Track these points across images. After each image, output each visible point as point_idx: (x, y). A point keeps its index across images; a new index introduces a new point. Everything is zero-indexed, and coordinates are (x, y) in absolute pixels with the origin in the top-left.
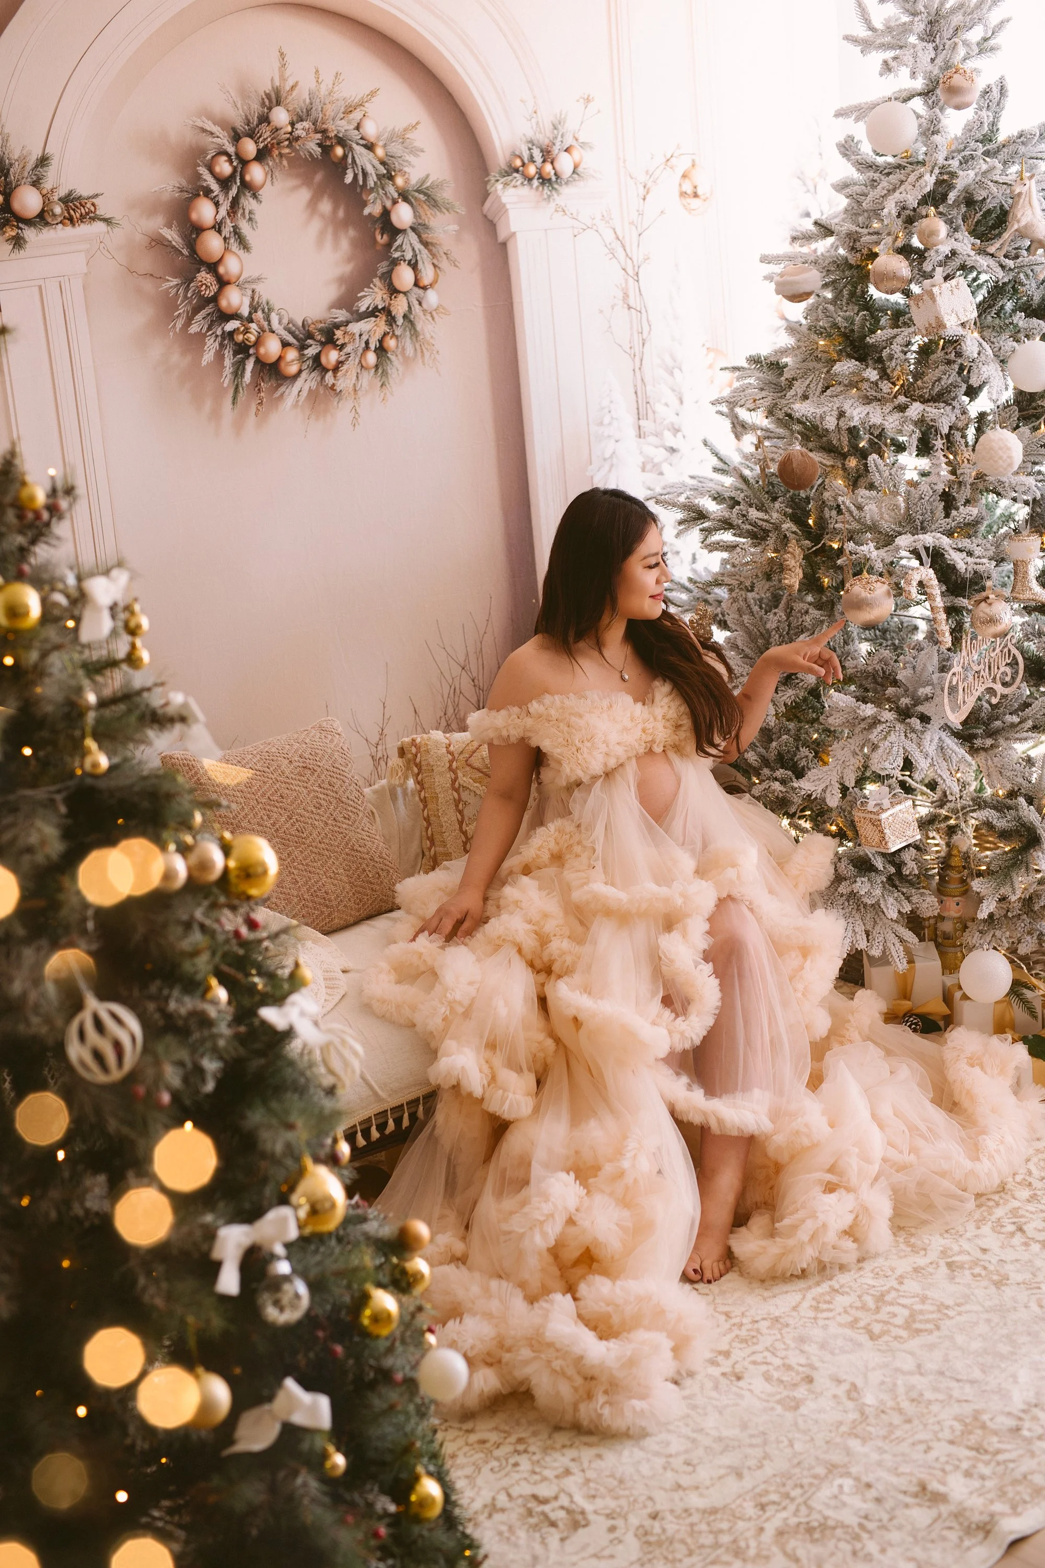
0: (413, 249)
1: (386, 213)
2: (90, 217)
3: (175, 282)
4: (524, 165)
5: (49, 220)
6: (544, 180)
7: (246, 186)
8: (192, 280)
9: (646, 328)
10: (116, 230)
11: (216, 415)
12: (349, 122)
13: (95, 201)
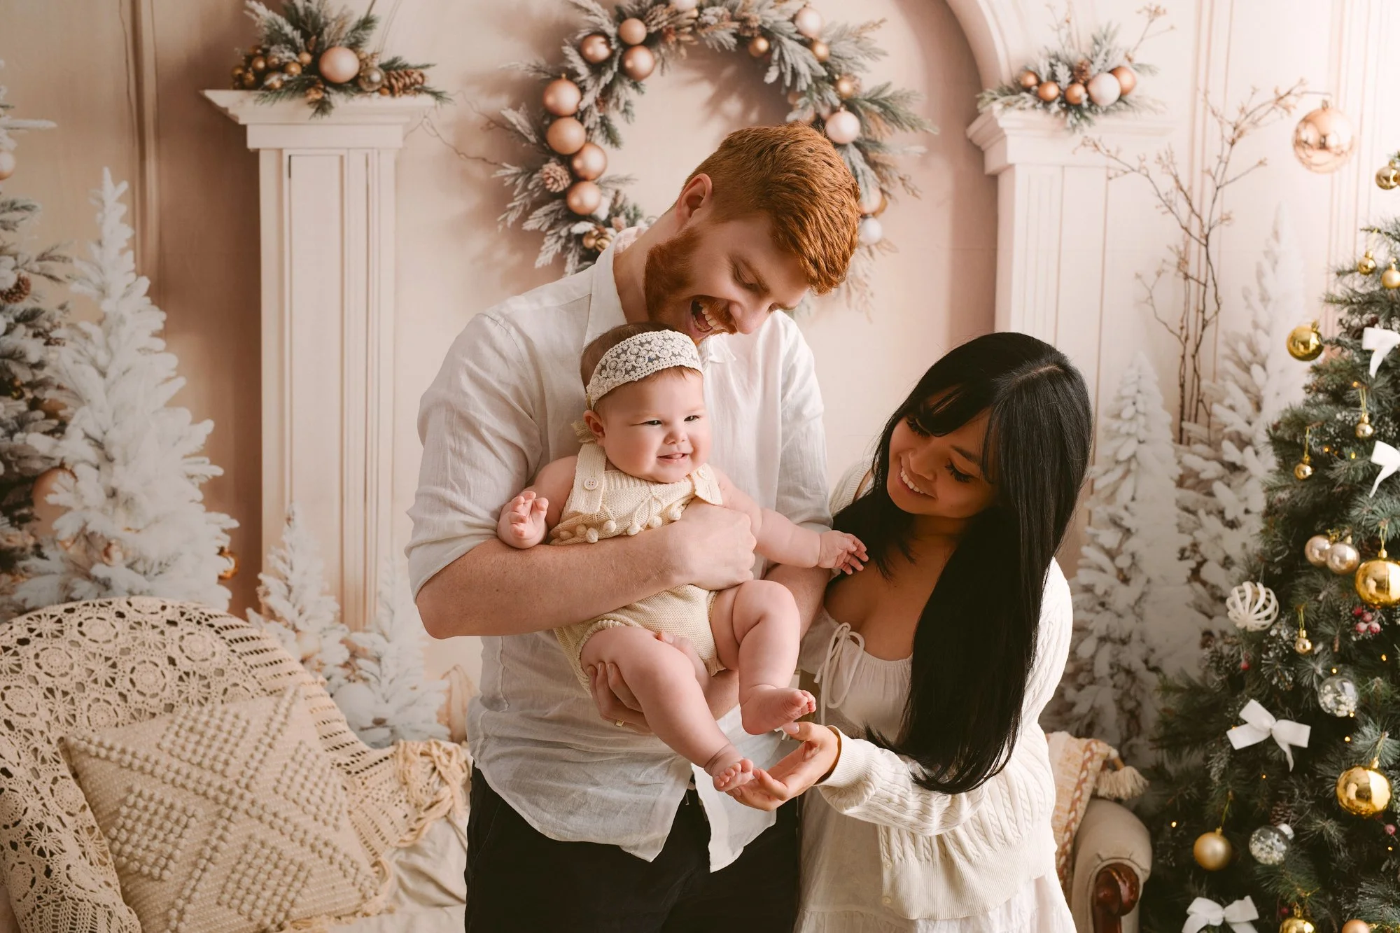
1: (820, 122)
2: (417, 88)
4: (1039, 83)
5: (364, 86)
6: (1069, 105)
7: (625, 73)
8: (536, 171)
9: (1211, 306)
10: (446, 106)
12: (782, 12)
13: (424, 71)
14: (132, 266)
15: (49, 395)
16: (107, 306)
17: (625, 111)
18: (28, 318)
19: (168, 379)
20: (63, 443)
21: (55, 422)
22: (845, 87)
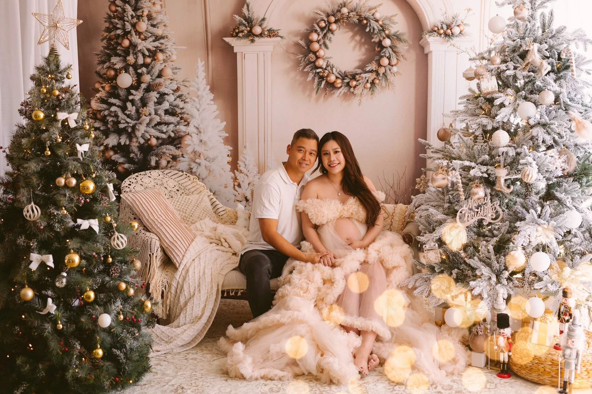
0: (389, 53)
1: (380, 42)
2: (276, 36)
3: (301, 56)
4: (438, 29)
5: (263, 36)
6: (446, 35)
7: (330, 30)
8: (307, 56)
10: (284, 40)
11: (310, 96)
12: (370, 13)
13: (278, 31)
14: (205, 83)
15: (185, 116)
16: (199, 93)
17: (330, 40)
18: (180, 97)
19: (215, 112)
20: (189, 128)
21: (187, 123)
22: (387, 32)
